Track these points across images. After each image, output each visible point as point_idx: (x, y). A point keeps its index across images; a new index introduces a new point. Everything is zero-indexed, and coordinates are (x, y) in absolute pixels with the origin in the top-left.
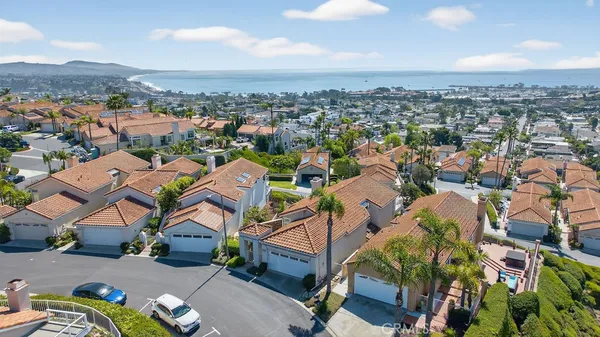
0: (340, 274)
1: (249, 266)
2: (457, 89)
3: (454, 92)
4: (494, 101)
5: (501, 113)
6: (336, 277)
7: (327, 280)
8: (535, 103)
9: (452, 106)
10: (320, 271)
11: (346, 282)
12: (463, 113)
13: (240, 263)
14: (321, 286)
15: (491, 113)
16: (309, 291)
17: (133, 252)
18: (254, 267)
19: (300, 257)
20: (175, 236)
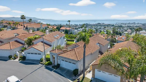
0: (89, 69)
1: (53, 65)
2: (118, 24)
3: (117, 24)
4: (128, 26)
5: (130, 29)
6: (87, 71)
7: (83, 72)
8: (139, 27)
9: (117, 27)
10: (81, 68)
11: (91, 72)
12: (120, 29)
13: (50, 64)
14: (80, 74)
15: (127, 29)
16: (75, 76)
17: (13, 59)
18: (55, 66)
19: (72, 62)
20: (28, 53)
